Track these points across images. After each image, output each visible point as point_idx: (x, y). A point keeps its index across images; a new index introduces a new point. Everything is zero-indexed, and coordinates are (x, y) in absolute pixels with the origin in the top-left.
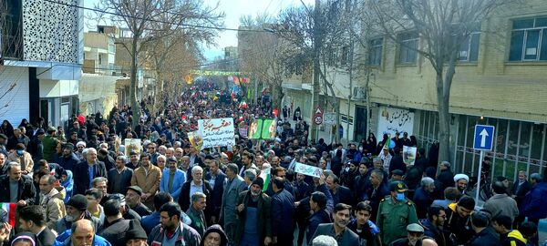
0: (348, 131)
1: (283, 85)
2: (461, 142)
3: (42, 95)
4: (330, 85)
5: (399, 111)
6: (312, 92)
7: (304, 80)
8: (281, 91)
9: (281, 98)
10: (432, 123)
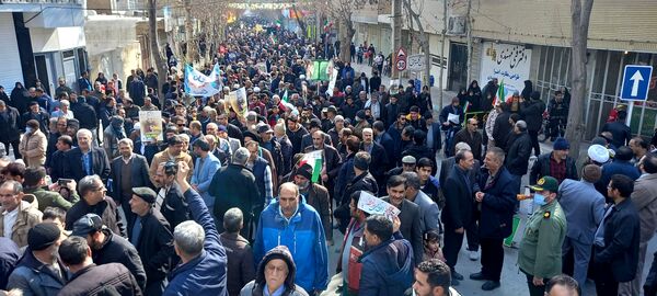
0: (441, 79)
1: (353, 18)
2: (598, 88)
3: (36, 48)
4: (417, 17)
5: (511, 48)
6: (392, 26)
7: (381, 11)
8: (350, 27)
9: (352, 37)
10: (557, 62)
